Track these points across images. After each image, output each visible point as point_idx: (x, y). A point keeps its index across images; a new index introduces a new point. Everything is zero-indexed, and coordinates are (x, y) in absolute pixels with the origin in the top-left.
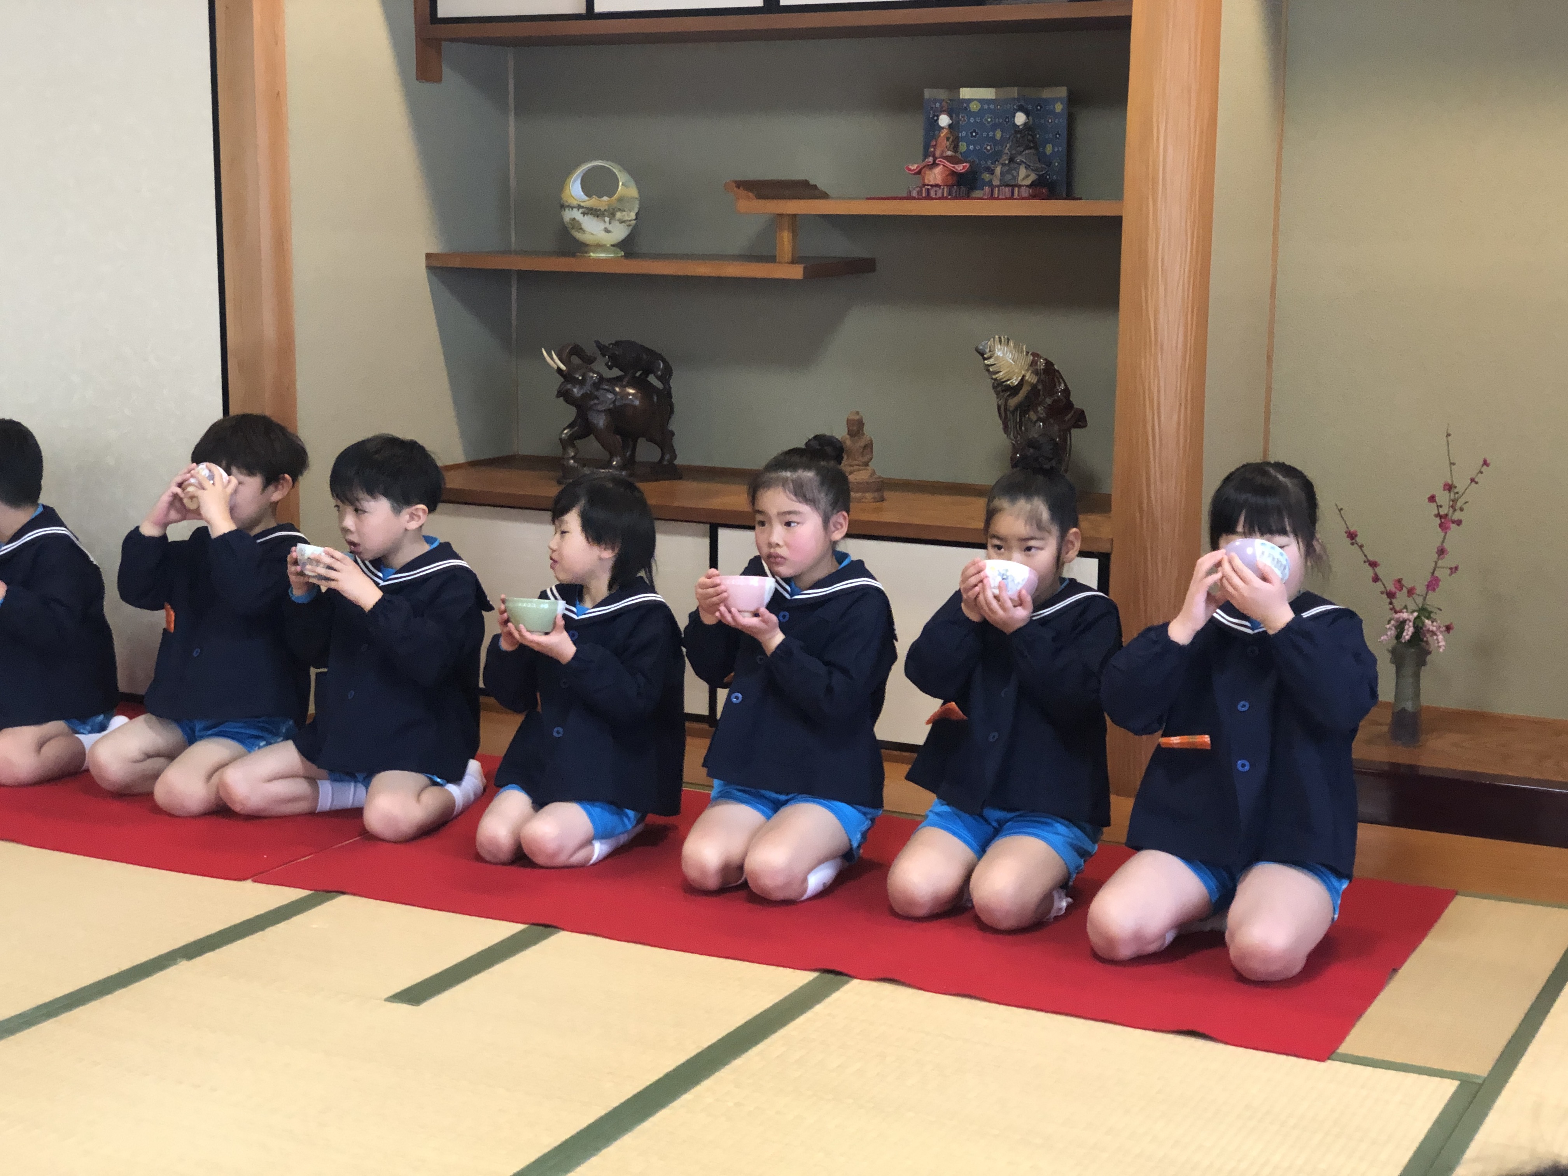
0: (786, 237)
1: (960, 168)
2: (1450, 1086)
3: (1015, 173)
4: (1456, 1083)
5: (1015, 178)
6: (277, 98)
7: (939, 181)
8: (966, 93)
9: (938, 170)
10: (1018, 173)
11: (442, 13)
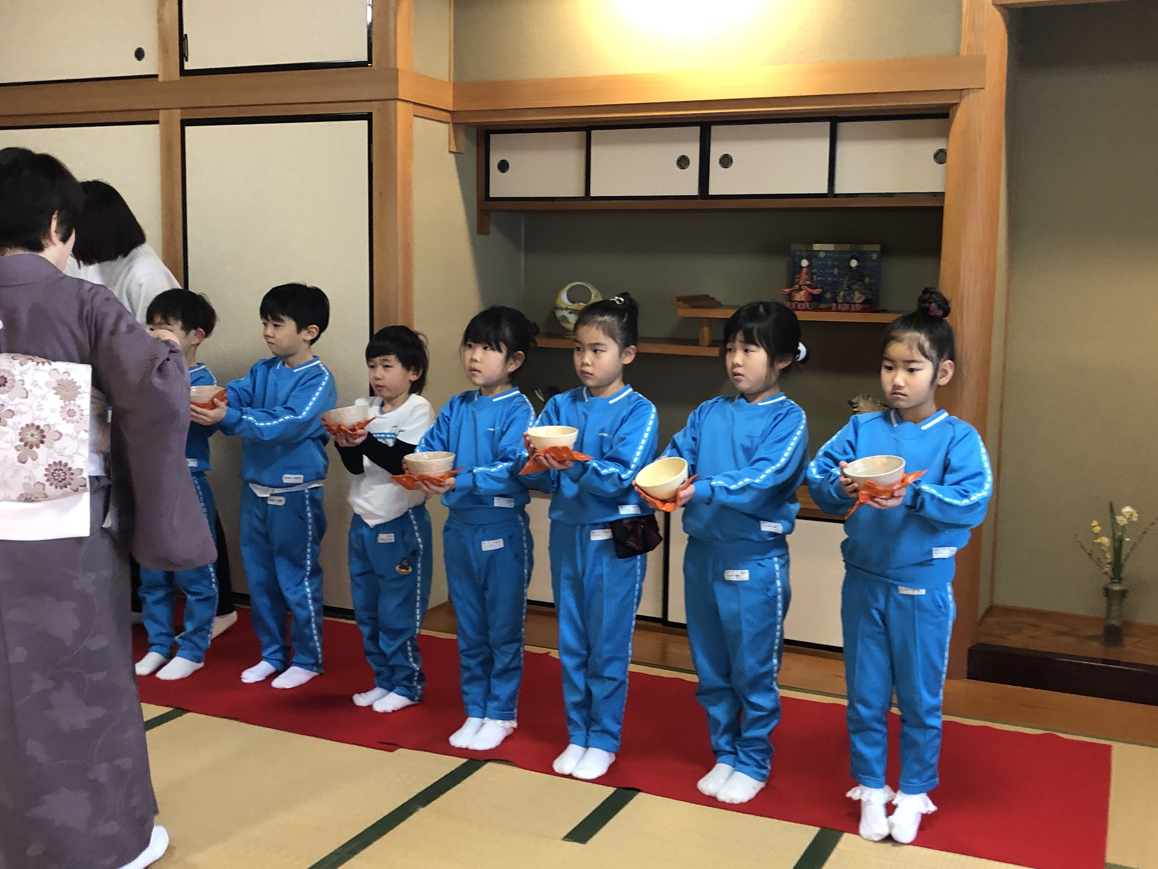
0: (706, 329)
1: (816, 292)
3: (852, 295)
5: (852, 299)
6: (408, 247)
7: (803, 299)
8: (817, 247)
9: (802, 293)
10: (854, 295)
11: (492, 195)
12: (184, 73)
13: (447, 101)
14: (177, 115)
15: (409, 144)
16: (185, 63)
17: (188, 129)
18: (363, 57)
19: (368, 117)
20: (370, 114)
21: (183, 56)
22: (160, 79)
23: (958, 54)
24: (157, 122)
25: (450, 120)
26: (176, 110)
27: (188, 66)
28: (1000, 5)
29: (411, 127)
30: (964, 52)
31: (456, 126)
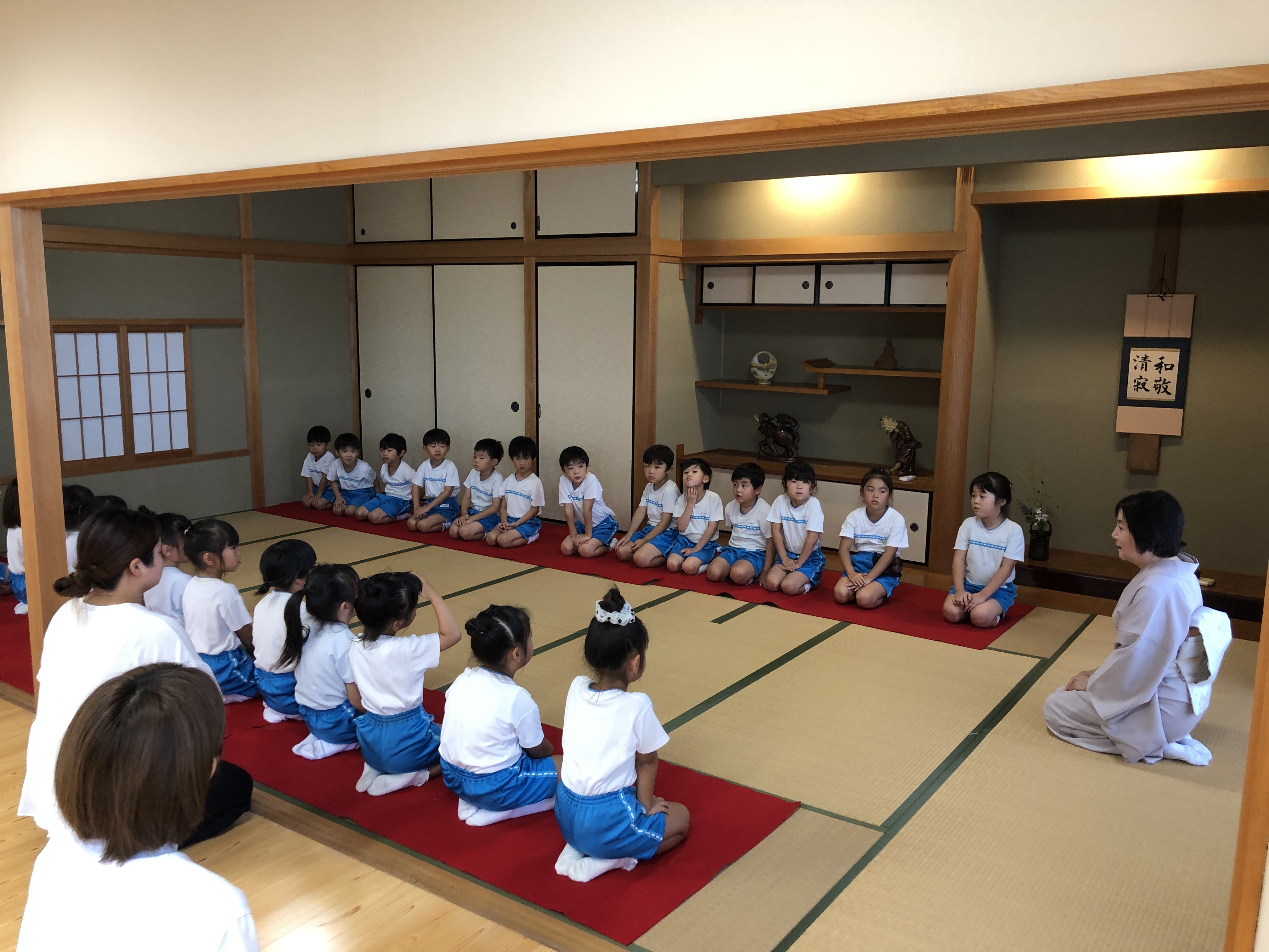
0: (822, 379)
2: (1038, 660)
4: (1040, 660)
6: (654, 334)
11: (704, 302)
12: (537, 237)
13: (679, 252)
14: (533, 261)
15: (656, 278)
16: (538, 232)
17: (539, 268)
18: (633, 231)
19: (634, 263)
20: (636, 262)
21: (537, 228)
22: (525, 239)
23: (953, 231)
24: (523, 263)
25: (680, 262)
26: (532, 258)
27: (539, 233)
28: (976, 205)
29: (657, 269)
30: (956, 231)
31: (683, 265)
